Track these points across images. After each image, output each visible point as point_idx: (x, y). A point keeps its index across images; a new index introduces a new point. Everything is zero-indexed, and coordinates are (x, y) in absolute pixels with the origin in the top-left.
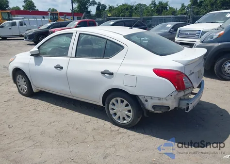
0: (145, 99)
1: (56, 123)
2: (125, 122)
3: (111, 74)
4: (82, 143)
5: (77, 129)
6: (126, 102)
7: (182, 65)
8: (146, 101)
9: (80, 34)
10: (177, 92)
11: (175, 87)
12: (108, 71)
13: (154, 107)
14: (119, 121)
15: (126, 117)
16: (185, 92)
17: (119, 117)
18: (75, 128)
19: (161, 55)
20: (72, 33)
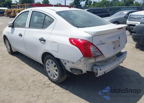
0: (64, 62)
1: (14, 73)
2: (55, 78)
3: (45, 41)
4: (19, 90)
5: (23, 79)
6: (54, 64)
7: (90, 36)
8: (65, 64)
9: (33, 11)
10: (84, 59)
11: (83, 54)
12: (43, 38)
13: (71, 69)
14: (51, 78)
15: (55, 75)
16: (95, 59)
17: (51, 75)
18: (23, 78)
19: (78, 27)
20: (29, 11)
